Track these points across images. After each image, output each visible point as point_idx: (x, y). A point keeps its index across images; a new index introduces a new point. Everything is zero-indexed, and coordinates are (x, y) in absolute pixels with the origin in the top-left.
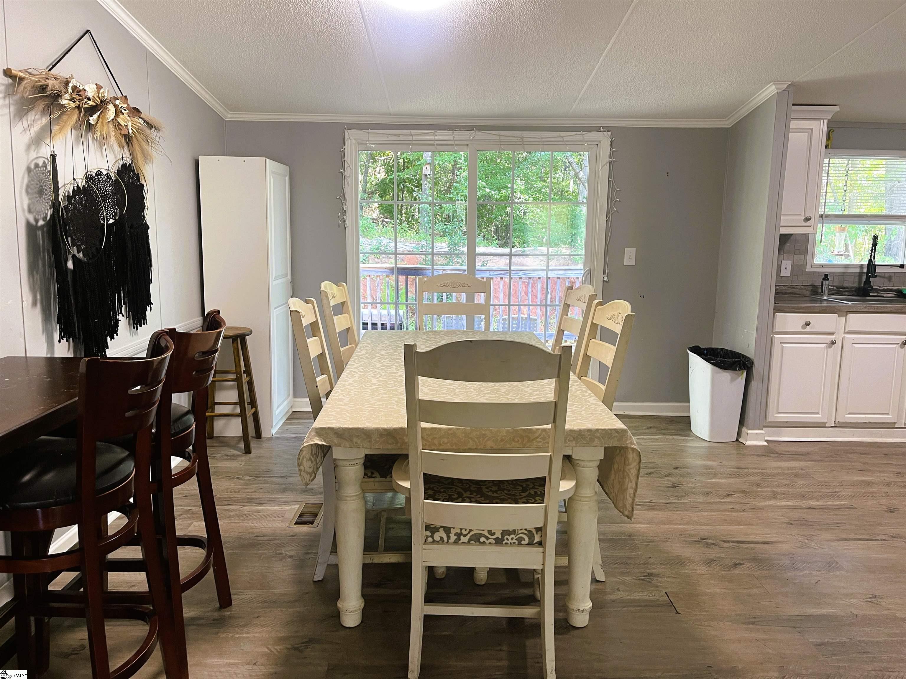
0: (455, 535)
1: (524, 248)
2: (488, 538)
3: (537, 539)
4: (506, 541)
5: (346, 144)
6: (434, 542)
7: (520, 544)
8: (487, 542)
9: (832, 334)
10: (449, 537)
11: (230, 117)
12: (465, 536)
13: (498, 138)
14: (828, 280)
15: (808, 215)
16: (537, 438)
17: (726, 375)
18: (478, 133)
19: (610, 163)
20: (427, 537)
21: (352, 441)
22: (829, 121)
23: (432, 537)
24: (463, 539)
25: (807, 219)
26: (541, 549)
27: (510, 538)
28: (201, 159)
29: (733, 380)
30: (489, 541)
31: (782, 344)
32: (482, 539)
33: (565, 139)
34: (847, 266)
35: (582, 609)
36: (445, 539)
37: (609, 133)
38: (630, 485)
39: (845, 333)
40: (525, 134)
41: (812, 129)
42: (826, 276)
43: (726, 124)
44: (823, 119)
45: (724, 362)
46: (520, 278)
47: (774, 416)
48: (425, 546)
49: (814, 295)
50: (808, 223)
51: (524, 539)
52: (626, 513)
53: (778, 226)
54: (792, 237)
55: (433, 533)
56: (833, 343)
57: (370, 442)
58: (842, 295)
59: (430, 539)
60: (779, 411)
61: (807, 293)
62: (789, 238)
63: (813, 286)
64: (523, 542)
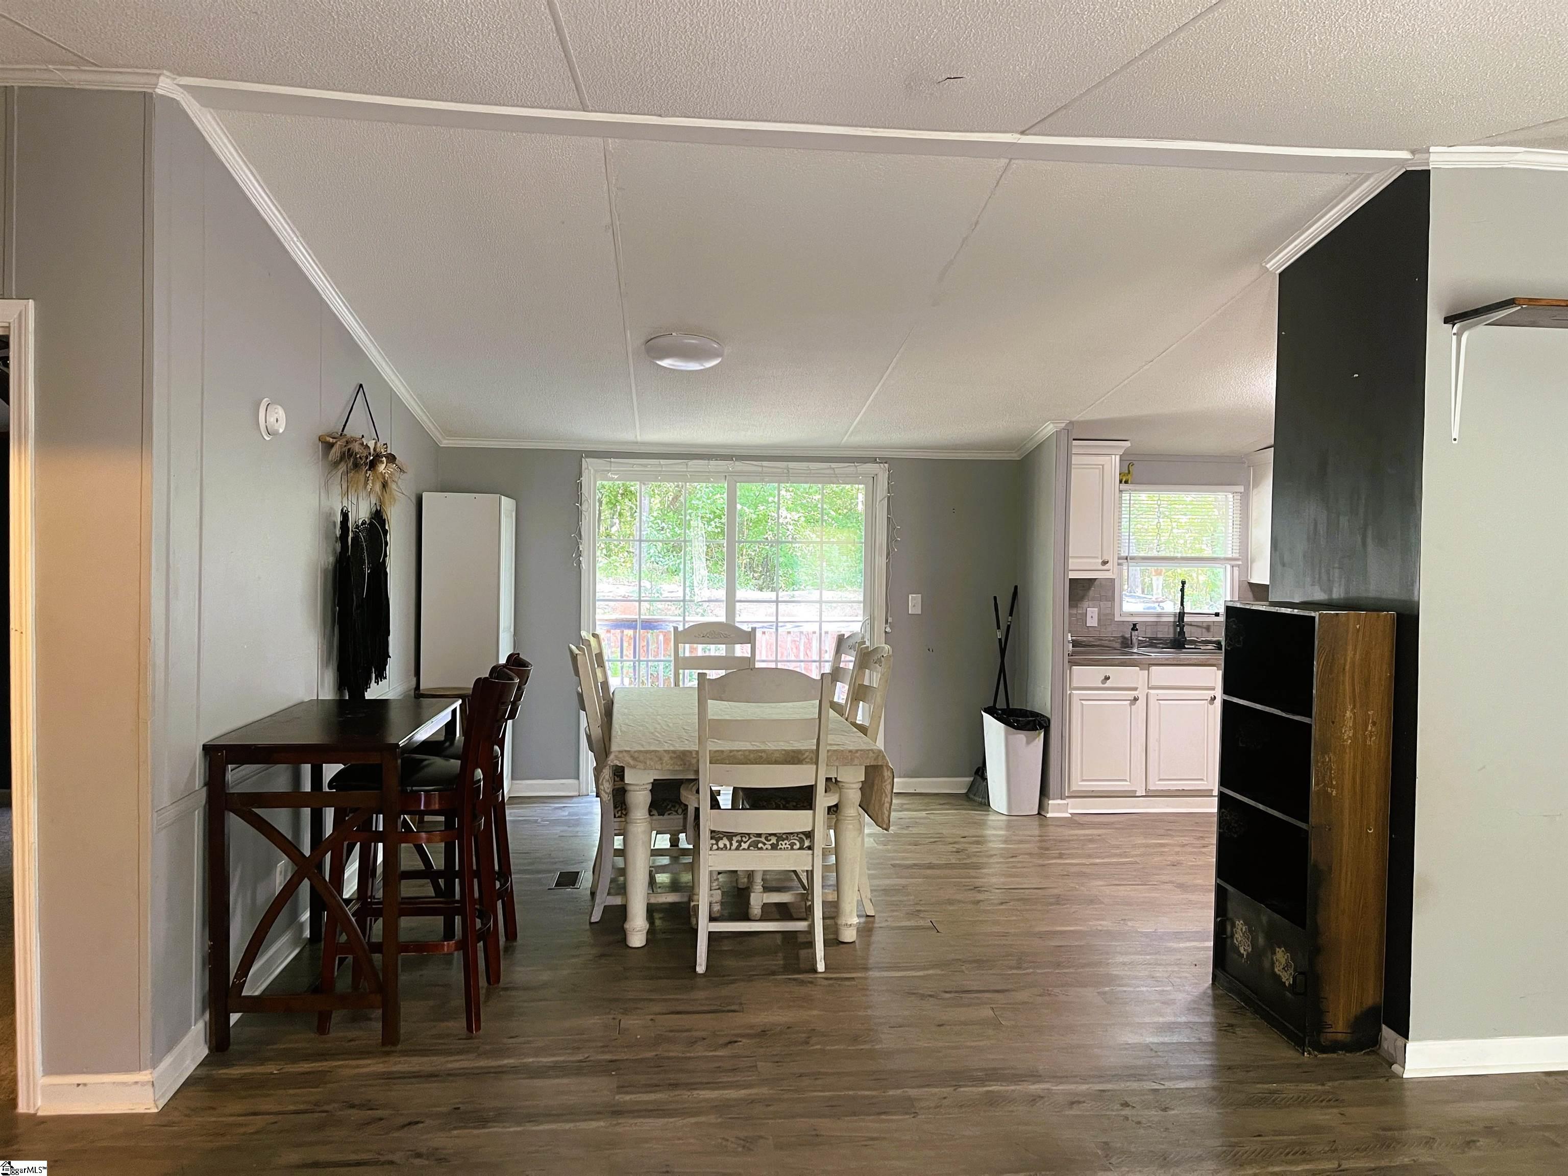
0: (737, 842)
1: (794, 592)
2: (765, 844)
3: (807, 844)
4: (780, 846)
5: (584, 474)
6: (718, 849)
7: (792, 849)
8: (764, 848)
9: (1135, 689)
10: (731, 844)
11: (445, 443)
12: (745, 842)
13: (760, 469)
14: (1137, 630)
15: (1106, 558)
16: (806, 758)
17: (1021, 737)
18: (737, 463)
19: (889, 498)
20: (713, 845)
21: (645, 763)
22: (1121, 456)
23: (717, 844)
24: (744, 846)
25: (1105, 563)
26: (810, 852)
27: (783, 843)
28: (425, 495)
29: (1028, 742)
30: (766, 846)
31: (1082, 702)
32: (760, 845)
33: (837, 471)
34: (1159, 615)
35: (849, 923)
36: (728, 846)
37: (886, 465)
38: (886, 800)
39: (1149, 688)
40: (792, 465)
41: (1103, 466)
42: (1135, 625)
43: (1015, 456)
44: (1115, 455)
45: (1018, 722)
46: (789, 633)
47: (1077, 784)
48: (710, 852)
49: (1125, 648)
50: (1105, 567)
51: (796, 844)
52: (885, 826)
53: (1066, 570)
54: (1096, 583)
55: (717, 841)
56: (1136, 699)
57: (662, 764)
58: (1156, 647)
59: (715, 847)
60: (1084, 778)
61: (1118, 645)
62: (1093, 584)
63: (1123, 637)
64: (795, 847)
